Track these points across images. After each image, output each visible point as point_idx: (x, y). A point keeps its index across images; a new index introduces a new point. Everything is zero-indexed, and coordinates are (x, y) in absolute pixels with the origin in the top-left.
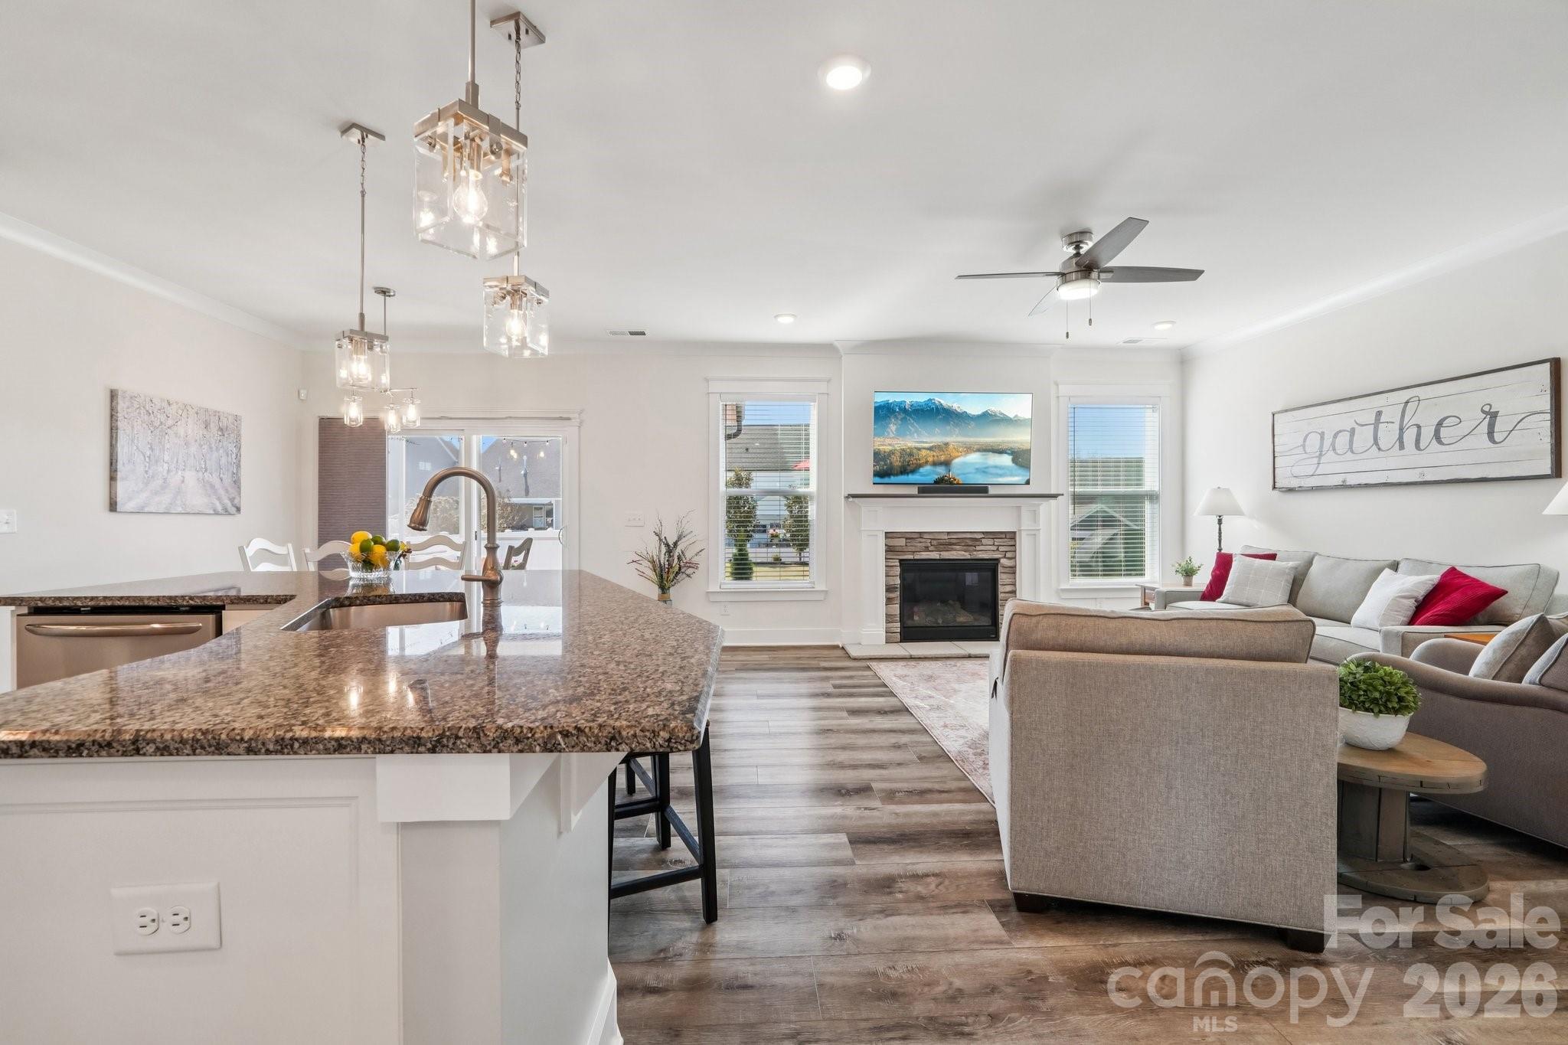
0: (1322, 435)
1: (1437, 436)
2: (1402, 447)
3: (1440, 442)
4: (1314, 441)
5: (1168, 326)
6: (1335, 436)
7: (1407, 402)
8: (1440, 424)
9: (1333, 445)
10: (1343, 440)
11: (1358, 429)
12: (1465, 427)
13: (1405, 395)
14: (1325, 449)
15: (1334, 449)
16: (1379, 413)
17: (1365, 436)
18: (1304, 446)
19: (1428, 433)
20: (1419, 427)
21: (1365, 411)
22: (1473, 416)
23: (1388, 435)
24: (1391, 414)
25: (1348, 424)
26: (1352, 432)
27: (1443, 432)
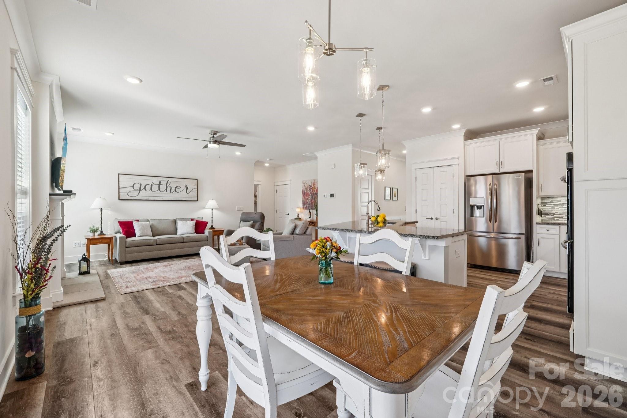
0: (141, 185)
1: (175, 190)
2: (166, 191)
3: (176, 191)
4: (137, 187)
5: (111, 135)
6: (146, 186)
7: (168, 181)
8: (176, 188)
9: (145, 188)
10: (148, 188)
11: (153, 185)
12: (182, 189)
13: (168, 179)
14: (142, 189)
15: (145, 189)
16: (160, 182)
17: (155, 187)
18: (133, 187)
19: (173, 189)
20: (171, 187)
21: (156, 181)
22: (183, 187)
23: (163, 188)
24: (164, 182)
25: (151, 183)
26: (152, 185)
27: (177, 189)
